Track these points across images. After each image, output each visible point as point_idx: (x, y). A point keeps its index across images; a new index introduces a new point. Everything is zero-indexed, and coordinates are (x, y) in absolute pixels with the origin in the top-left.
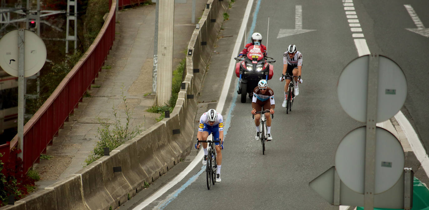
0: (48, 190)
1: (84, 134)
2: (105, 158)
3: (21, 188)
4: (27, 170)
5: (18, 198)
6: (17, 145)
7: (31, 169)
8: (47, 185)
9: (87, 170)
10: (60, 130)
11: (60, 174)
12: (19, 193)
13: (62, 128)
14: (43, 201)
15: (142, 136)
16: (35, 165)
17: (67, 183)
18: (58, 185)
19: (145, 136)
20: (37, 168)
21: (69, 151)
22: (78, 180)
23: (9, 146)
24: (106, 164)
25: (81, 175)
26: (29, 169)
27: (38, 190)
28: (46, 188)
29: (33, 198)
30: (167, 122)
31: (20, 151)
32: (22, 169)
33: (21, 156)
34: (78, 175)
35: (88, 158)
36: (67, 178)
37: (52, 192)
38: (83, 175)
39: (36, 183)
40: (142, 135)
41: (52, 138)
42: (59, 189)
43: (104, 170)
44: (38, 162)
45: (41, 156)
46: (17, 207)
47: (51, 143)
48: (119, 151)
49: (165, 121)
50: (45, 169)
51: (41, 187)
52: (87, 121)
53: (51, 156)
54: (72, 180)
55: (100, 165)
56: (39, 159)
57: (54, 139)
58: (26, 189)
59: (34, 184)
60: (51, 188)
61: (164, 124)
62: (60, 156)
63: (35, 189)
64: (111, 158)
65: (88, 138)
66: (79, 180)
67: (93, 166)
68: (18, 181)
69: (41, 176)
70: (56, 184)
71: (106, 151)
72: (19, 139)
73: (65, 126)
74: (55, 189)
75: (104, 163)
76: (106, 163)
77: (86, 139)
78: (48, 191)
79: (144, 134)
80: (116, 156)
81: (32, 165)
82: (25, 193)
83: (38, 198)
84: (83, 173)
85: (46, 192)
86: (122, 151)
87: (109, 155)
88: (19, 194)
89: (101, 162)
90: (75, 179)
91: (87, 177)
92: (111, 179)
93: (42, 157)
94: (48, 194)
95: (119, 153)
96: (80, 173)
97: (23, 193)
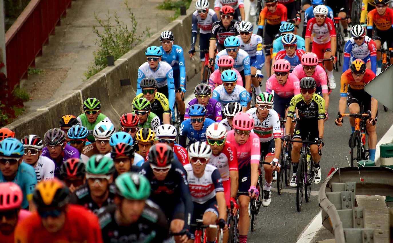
0: (41, 111)
1: (80, 41)
2: (109, 69)
3: (7, 110)
4: (12, 89)
7: (18, 86)
8: (40, 106)
9: (88, 84)
10: (50, 37)
11: (54, 91)
12: (5, 117)
13: (53, 33)
14: (36, 126)
16: (22, 82)
17: (64, 102)
18: (53, 106)
19: (157, 40)
20: (25, 85)
21: (63, 62)
22: (77, 98)
24: (111, 76)
25: (80, 91)
26: (16, 86)
27: (28, 112)
28: (38, 110)
29: (23, 122)
30: (184, 21)
31: (3, 64)
32: (7, 87)
33: (4, 71)
34: (77, 92)
36: (63, 96)
37: (46, 114)
38: (83, 92)
39: (25, 104)
40: (153, 38)
41: (41, 48)
42: (55, 110)
43: (109, 84)
44: (26, 77)
45: (29, 70)
47: (40, 54)
48: (126, 59)
49: (180, 19)
50: (35, 86)
51: (32, 108)
52: (83, 24)
53: (42, 70)
54: (70, 98)
55: (103, 78)
56: (27, 74)
57: (45, 49)
58: (14, 112)
59: (22, 105)
60: (45, 109)
61: (179, 24)
62: (53, 70)
63: (25, 111)
64: (117, 69)
65: (85, 44)
66: (79, 98)
67: (95, 80)
68: (3, 103)
69: (31, 95)
70: (51, 104)
71: (109, 61)
73: (56, 31)
74: (49, 110)
75: (108, 75)
76: (110, 75)
77: (83, 47)
78: (41, 113)
80: (122, 66)
81: (18, 81)
82: (13, 116)
83: (30, 122)
84: (84, 88)
85: (38, 114)
86: (130, 60)
87: (113, 65)
88: (5, 119)
89: (105, 74)
90: (74, 97)
91: (89, 93)
92: (117, 95)
93: (30, 72)
94: (41, 117)
95: (126, 62)
96: (80, 89)
97: (9, 117)
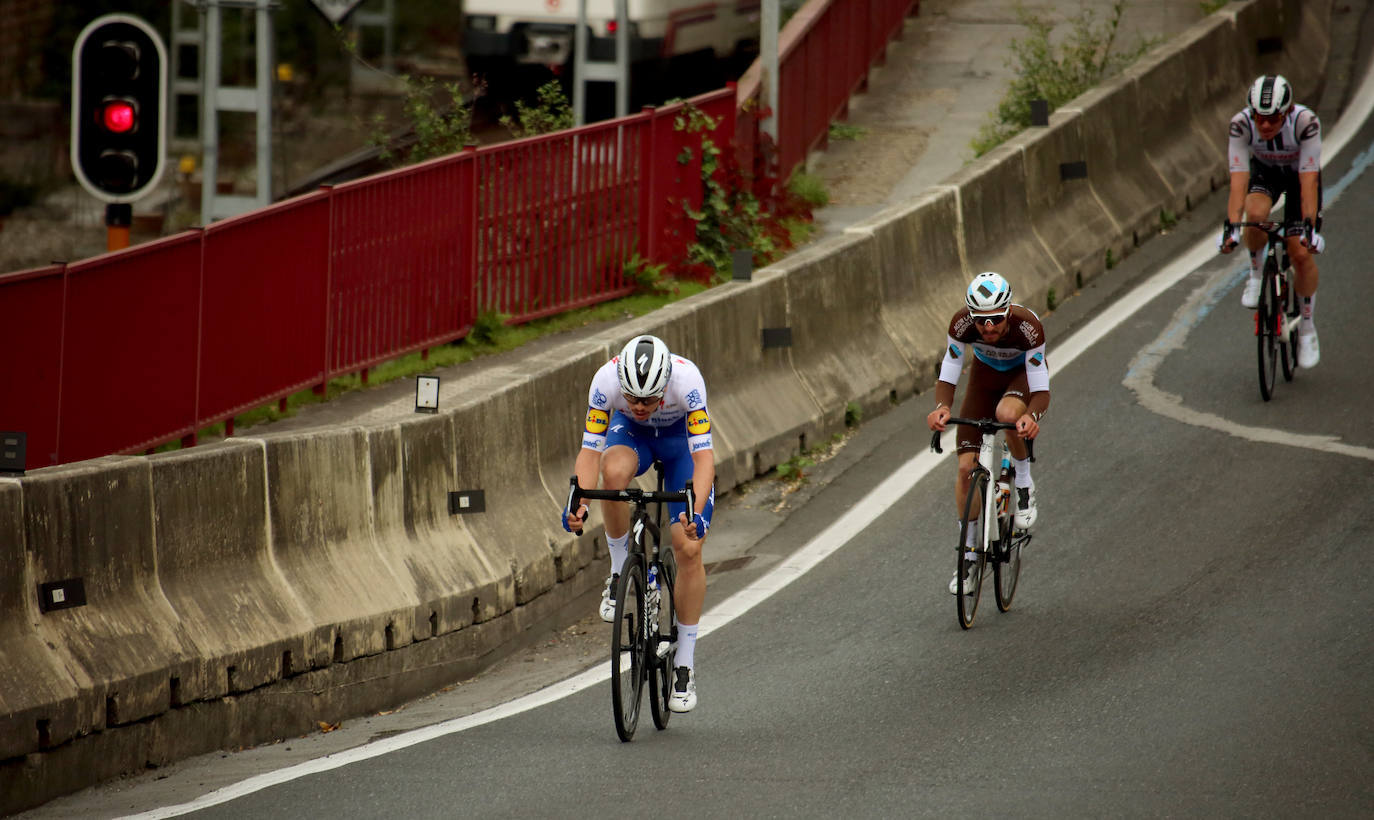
0: (856, 235)
1: (965, 58)
2: (1035, 135)
3: (772, 228)
4: (788, 172)
5: (760, 260)
6: (758, 94)
7: (803, 169)
8: (852, 221)
9: (978, 171)
10: (892, 47)
11: (890, 184)
12: (765, 243)
13: (899, 36)
14: (840, 271)
15: (1155, 63)
16: (814, 158)
17: (913, 214)
18: (885, 222)
19: (1165, 64)
20: (820, 166)
21: (918, 112)
22: (947, 205)
23: (732, 97)
24: (1039, 154)
25: (956, 188)
26: (796, 168)
27: (824, 234)
28: (849, 230)
29: (808, 261)
30: (1240, 15)
31: (768, 112)
32: (775, 169)
33: (771, 127)
34: (947, 189)
35: (977, 134)
36: (913, 199)
37: (866, 243)
38: (964, 190)
39: (817, 214)
40: (1155, 57)
41: (866, 70)
42: (890, 233)
43: (1031, 173)
44: (823, 146)
45: (832, 128)
46: (761, 288)
47: (864, 87)
48: (1079, 110)
49: (1230, 9)
50: (845, 169)
51: (834, 226)
52: (978, 15)
53: (863, 129)
54: (929, 206)
55: (1017, 158)
56: (825, 138)
57: (875, 75)
58: (787, 232)
59: (810, 217)
60: (864, 230)
61: (1227, 23)
62: (891, 130)
63: (817, 234)
64: (1055, 134)
65: (979, 70)
66: (951, 205)
67: (994, 161)
68: (764, 208)
69: (833, 192)
70: (880, 217)
71: (1036, 112)
72: (765, 73)
73: (907, 31)
74: (875, 231)
75: (1030, 149)
76: (1035, 150)
77: (971, 74)
78: (854, 240)
79: (1161, 53)
80: (1068, 128)
81: (804, 155)
82: (785, 243)
83: (825, 261)
84: (966, 180)
85: (847, 242)
86: (1090, 112)
87: (1044, 123)
88: (764, 249)
89: (1021, 147)
90: (939, 202)
91: (978, 195)
92: (1051, 202)
93: (834, 133)
94: (852, 249)
95: (1078, 117)
96: (955, 182)
97: (777, 245)
